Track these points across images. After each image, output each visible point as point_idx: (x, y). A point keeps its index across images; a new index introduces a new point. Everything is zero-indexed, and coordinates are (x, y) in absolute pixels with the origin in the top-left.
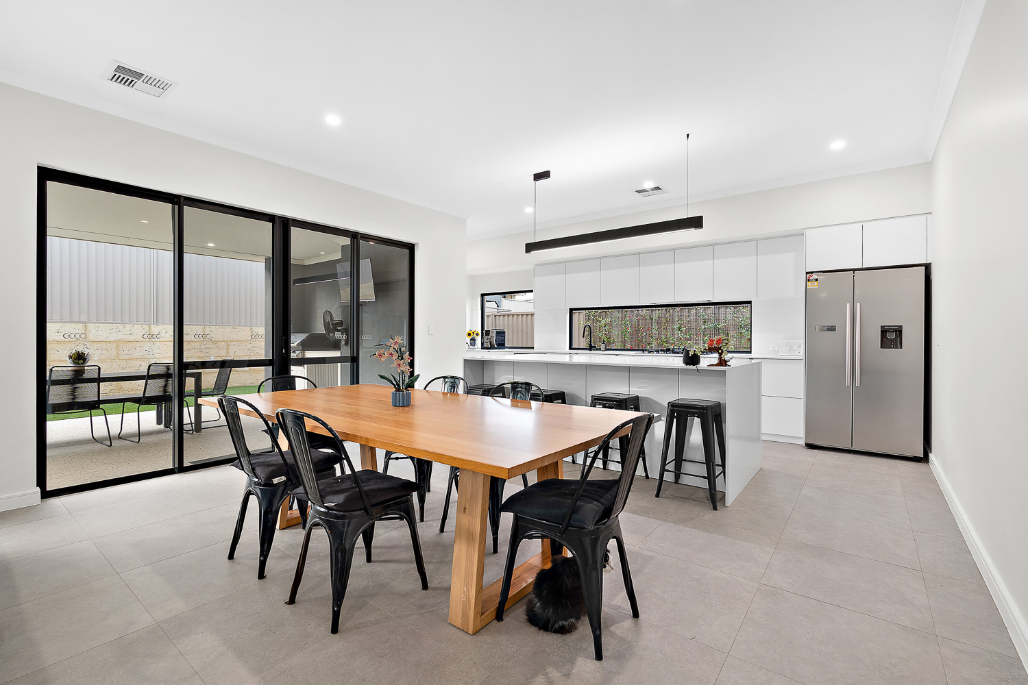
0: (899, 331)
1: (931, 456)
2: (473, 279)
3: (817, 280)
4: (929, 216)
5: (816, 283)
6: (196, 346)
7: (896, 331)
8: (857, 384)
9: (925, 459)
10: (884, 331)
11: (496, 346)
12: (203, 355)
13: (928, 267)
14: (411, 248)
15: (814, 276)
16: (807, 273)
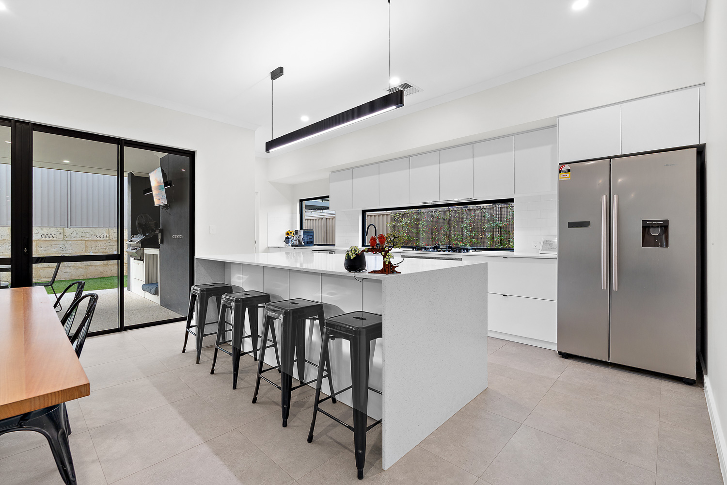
0: (664, 226)
1: (707, 380)
2: (293, 187)
3: (569, 171)
4: (701, 88)
5: (568, 174)
6: (102, 243)
7: (661, 227)
8: (615, 287)
9: (698, 382)
10: (646, 227)
11: (303, 244)
12: (107, 250)
13: (701, 151)
14: (191, 155)
15: (567, 167)
16: (560, 164)
